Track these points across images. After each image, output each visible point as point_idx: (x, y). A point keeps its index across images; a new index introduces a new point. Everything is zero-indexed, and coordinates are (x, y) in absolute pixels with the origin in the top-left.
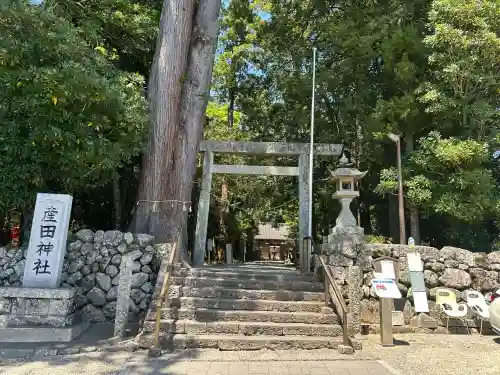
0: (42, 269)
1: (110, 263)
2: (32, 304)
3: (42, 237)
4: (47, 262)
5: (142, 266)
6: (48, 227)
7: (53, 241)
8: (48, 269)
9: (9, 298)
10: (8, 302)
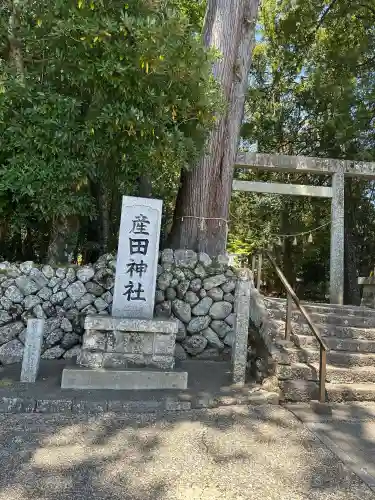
0: (134, 295)
1: (189, 289)
2: (132, 340)
3: (132, 253)
4: (140, 285)
5: (225, 293)
6: (139, 241)
7: (145, 259)
8: (142, 295)
9: (104, 332)
10: (102, 336)
